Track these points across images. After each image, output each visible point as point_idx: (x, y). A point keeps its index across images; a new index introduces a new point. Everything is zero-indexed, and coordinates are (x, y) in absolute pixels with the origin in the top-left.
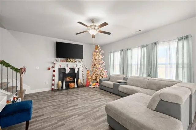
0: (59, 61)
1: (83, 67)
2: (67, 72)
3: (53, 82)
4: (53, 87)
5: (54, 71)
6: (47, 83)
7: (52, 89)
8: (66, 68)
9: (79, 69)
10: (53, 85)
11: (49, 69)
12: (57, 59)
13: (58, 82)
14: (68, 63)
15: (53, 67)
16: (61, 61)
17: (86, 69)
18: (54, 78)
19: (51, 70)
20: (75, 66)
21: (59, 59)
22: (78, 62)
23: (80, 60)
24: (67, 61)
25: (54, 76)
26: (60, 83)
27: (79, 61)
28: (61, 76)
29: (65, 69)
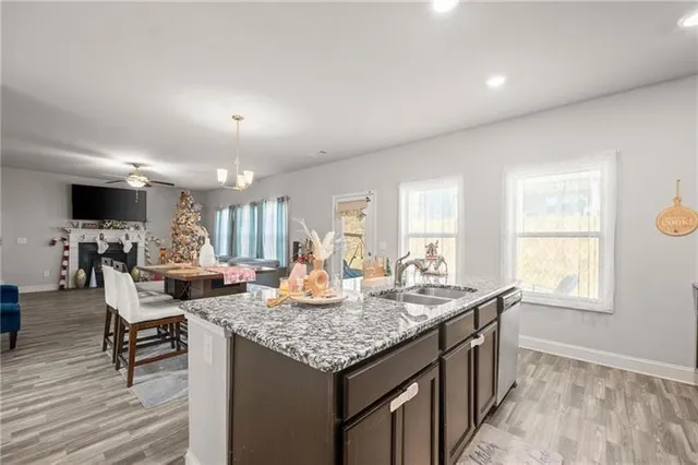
0: (80, 226)
1: (150, 239)
2: (100, 252)
3: (64, 273)
4: (62, 282)
5: (67, 248)
6: (47, 274)
7: (62, 287)
8: (99, 242)
9: (135, 245)
10: (63, 278)
11: (53, 243)
12: (75, 222)
13: (77, 272)
14: (103, 231)
15: (64, 239)
16: (84, 227)
17: (158, 245)
18: (65, 263)
19: (59, 245)
20: (123, 238)
21: (81, 222)
22: (132, 229)
23: (140, 224)
24: (101, 227)
25: (66, 258)
26: (82, 274)
27: (137, 228)
28: (86, 259)
29: (95, 244)
